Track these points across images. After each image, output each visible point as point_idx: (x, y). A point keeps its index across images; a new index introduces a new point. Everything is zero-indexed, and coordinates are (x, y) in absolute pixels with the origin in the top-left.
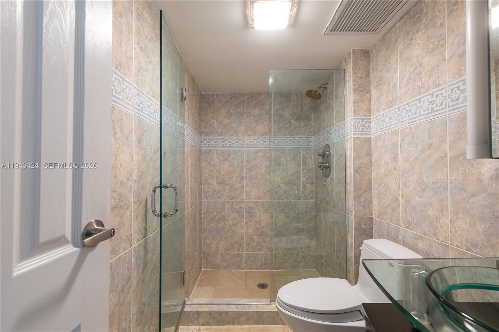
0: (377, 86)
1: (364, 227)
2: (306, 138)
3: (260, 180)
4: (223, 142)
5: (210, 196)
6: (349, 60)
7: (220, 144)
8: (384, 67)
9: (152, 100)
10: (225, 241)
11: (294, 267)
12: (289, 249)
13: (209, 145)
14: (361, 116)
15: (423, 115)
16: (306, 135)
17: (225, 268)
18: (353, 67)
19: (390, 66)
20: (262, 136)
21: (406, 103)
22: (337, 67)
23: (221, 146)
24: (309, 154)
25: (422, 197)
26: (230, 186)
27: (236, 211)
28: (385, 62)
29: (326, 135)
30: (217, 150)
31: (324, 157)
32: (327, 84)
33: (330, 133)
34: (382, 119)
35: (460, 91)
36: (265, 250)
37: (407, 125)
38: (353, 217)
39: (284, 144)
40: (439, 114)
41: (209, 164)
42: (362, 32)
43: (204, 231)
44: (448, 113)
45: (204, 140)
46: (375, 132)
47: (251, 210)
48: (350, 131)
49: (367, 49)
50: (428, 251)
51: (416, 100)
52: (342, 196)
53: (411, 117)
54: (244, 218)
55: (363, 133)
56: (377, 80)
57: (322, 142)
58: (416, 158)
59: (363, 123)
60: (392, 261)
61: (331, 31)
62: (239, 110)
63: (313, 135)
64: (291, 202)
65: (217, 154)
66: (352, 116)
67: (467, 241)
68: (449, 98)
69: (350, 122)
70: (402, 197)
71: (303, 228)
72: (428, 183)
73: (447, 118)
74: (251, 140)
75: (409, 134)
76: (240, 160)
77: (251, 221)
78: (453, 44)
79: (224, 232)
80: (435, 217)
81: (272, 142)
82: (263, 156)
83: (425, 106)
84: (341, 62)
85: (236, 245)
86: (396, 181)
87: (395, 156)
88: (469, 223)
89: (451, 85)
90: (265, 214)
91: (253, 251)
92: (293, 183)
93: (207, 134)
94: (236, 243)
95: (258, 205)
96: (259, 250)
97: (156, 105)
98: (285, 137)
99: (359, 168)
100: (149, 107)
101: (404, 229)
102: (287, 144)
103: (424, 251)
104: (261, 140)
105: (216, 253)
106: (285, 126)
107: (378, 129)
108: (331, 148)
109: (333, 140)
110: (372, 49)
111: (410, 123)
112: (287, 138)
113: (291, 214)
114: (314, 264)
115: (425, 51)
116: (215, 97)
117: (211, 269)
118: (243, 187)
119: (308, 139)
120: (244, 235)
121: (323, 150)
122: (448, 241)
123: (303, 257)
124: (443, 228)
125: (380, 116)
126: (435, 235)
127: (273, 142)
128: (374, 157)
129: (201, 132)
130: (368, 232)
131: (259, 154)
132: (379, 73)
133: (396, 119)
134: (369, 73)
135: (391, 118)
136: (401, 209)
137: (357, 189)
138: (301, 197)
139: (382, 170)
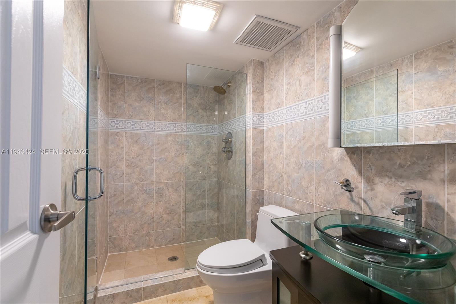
0: (269, 91)
1: (258, 198)
2: (211, 126)
3: (170, 162)
4: (133, 125)
5: (118, 179)
6: (249, 67)
7: (130, 127)
8: (274, 77)
9: (71, 76)
10: (134, 222)
11: (199, 238)
12: (196, 223)
13: (117, 127)
14: (257, 112)
15: (300, 116)
16: (211, 123)
17: (133, 249)
18: (253, 73)
19: (279, 77)
20: (173, 121)
21: (289, 106)
22: (239, 70)
23: (131, 129)
24: (214, 140)
25: (298, 173)
26: (140, 168)
27: (146, 192)
28: (275, 74)
29: (229, 125)
30: (126, 133)
31: (226, 143)
32: (230, 82)
33: (233, 123)
34: (273, 116)
35: (322, 103)
36: (174, 226)
37: (290, 122)
38: (251, 191)
39: (193, 130)
40: (310, 116)
41: (117, 146)
42: (261, 48)
43: (110, 215)
44: (315, 116)
45: (111, 122)
46: (267, 125)
47: (161, 191)
48: (250, 123)
49: (262, 61)
50: (301, 210)
51: (296, 105)
52: (243, 175)
53: (292, 117)
54: (154, 198)
55: (259, 125)
56: (269, 86)
57: (225, 131)
58: (295, 146)
59: (259, 118)
60: (280, 219)
61: (240, 42)
62: (150, 95)
63: (217, 124)
64: (197, 181)
65: (126, 137)
66: (252, 111)
67: (324, 200)
68: (316, 106)
69: (250, 116)
70: (285, 174)
71: (207, 203)
72: (302, 163)
73: (315, 119)
74: (162, 125)
75: (291, 129)
76: (150, 144)
77: (160, 201)
78: (319, 70)
79: (133, 214)
80: (306, 187)
81: (181, 127)
82: (173, 140)
83: (302, 110)
84: (243, 67)
85: (146, 225)
86: (281, 162)
87: (281, 144)
88: (325, 188)
89: (317, 98)
90: (175, 193)
91: (163, 228)
92: (199, 165)
93: (115, 116)
94: (145, 223)
95: (168, 185)
96: (168, 227)
97: (75, 82)
98: (194, 124)
99: (256, 152)
100: (69, 83)
101: (286, 197)
102: (195, 131)
103: (299, 210)
104: (171, 125)
105: (124, 236)
106: (194, 115)
107: (269, 123)
108: (233, 136)
109: (235, 129)
110: (266, 61)
111: (292, 121)
112: (195, 125)
113: (198, 192)
114: (216, 233)
115: (302, 72)
116: (125, 79)
117: (118, 252)
118: (153, 169)
119: (213, 127)
120: (154, 215)
121: (226, 137)
122: (314, 202)
123: (207, 228)
124: (311, 193)
125: (270, 113)
126: (306, 198)
127: (183, 128)
128: (266, 144)
129: (108, 113)
130: (261, 202)
131: (169, 139)
132: (270, 81)
133: (282, 117)
134: (264, 80)
135: (279, 116)
136: (284, 182)
137: (254, 168)
138: (206, 177)
139: (272, 154)
